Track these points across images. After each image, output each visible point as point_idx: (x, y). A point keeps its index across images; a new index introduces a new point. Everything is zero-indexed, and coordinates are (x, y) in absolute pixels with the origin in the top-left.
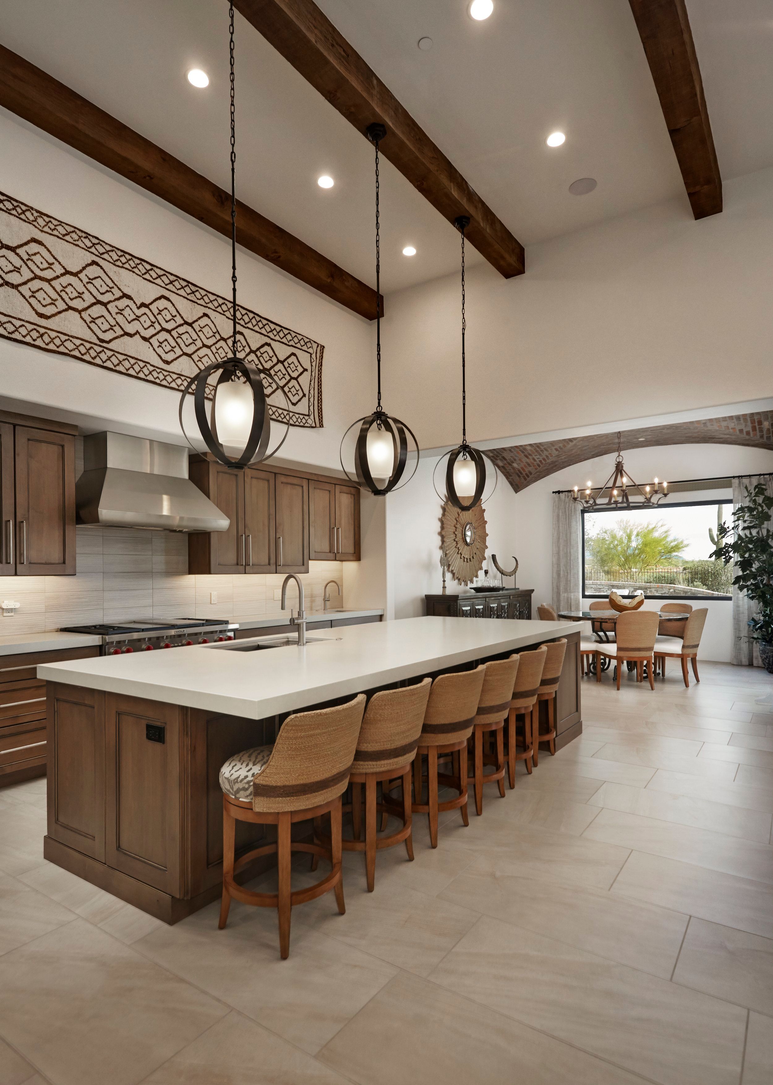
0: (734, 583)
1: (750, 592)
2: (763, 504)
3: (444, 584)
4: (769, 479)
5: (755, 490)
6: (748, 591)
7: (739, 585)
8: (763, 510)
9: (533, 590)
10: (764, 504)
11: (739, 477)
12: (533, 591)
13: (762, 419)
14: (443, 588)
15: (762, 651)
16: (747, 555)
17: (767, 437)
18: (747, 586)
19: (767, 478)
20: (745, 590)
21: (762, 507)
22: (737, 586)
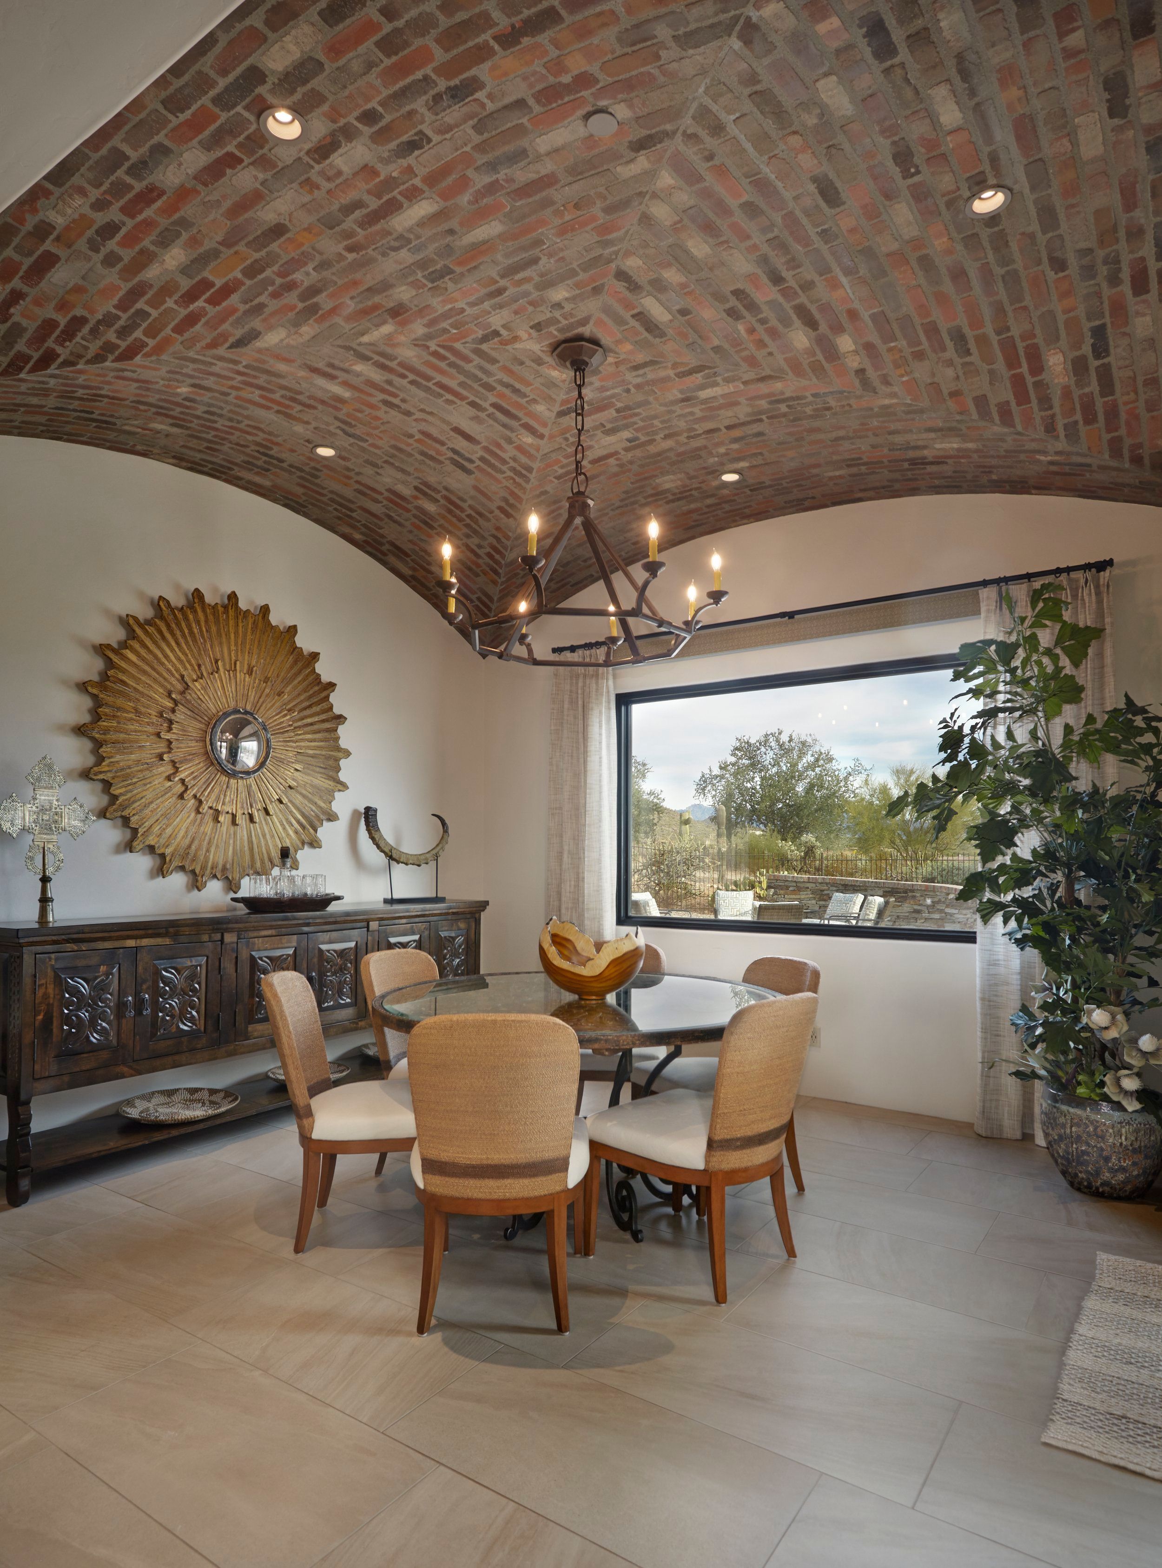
0: (964, 896)
1: (1013, 924)
2: (1058, 651)
3: (44, 890)
4: (1082, 581)
5: (1033, 609)
6: (1006, 922)
7: (981, 902)
8: (1058, 669)
9: (486, 903)
10: (1063, 649)
11: (998, 581)
12: (484, 905)
13: (1039, 340)
14: (41, 901)
15: (1046, 1114)
16: (1005, 808)
17: (1065, 425)
18: (1000, 906)
19: (1077, 581)
20: (998, 919)
21: (1055, 658)
22: (974, 903)
